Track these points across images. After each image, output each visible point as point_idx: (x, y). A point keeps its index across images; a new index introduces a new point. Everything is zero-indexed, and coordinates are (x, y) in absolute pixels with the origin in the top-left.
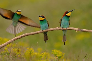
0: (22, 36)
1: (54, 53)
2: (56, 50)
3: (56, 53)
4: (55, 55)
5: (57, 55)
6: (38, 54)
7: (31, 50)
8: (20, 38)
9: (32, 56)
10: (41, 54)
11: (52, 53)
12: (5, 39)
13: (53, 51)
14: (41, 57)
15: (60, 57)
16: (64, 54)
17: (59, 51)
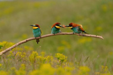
0: (27, 40)
1: (57, 57)
2: (59, 54)
3: (59, 57)
4: (59, 58)
5: (60, 59)
6: (42, 57)
7: (35, 54)
8: (25, 42)
9: (36, 60)
10: (45, 57)
11: (55, 56)
12: (11, 43)
13: (57, 55)
14: (45, 60)
15: (63, 61)
16: (67, 57)
17: (62, 54)
